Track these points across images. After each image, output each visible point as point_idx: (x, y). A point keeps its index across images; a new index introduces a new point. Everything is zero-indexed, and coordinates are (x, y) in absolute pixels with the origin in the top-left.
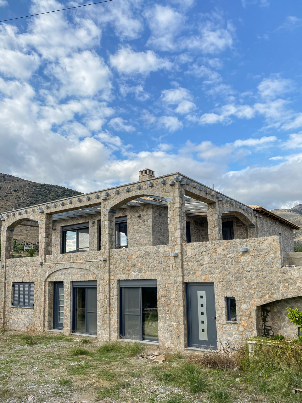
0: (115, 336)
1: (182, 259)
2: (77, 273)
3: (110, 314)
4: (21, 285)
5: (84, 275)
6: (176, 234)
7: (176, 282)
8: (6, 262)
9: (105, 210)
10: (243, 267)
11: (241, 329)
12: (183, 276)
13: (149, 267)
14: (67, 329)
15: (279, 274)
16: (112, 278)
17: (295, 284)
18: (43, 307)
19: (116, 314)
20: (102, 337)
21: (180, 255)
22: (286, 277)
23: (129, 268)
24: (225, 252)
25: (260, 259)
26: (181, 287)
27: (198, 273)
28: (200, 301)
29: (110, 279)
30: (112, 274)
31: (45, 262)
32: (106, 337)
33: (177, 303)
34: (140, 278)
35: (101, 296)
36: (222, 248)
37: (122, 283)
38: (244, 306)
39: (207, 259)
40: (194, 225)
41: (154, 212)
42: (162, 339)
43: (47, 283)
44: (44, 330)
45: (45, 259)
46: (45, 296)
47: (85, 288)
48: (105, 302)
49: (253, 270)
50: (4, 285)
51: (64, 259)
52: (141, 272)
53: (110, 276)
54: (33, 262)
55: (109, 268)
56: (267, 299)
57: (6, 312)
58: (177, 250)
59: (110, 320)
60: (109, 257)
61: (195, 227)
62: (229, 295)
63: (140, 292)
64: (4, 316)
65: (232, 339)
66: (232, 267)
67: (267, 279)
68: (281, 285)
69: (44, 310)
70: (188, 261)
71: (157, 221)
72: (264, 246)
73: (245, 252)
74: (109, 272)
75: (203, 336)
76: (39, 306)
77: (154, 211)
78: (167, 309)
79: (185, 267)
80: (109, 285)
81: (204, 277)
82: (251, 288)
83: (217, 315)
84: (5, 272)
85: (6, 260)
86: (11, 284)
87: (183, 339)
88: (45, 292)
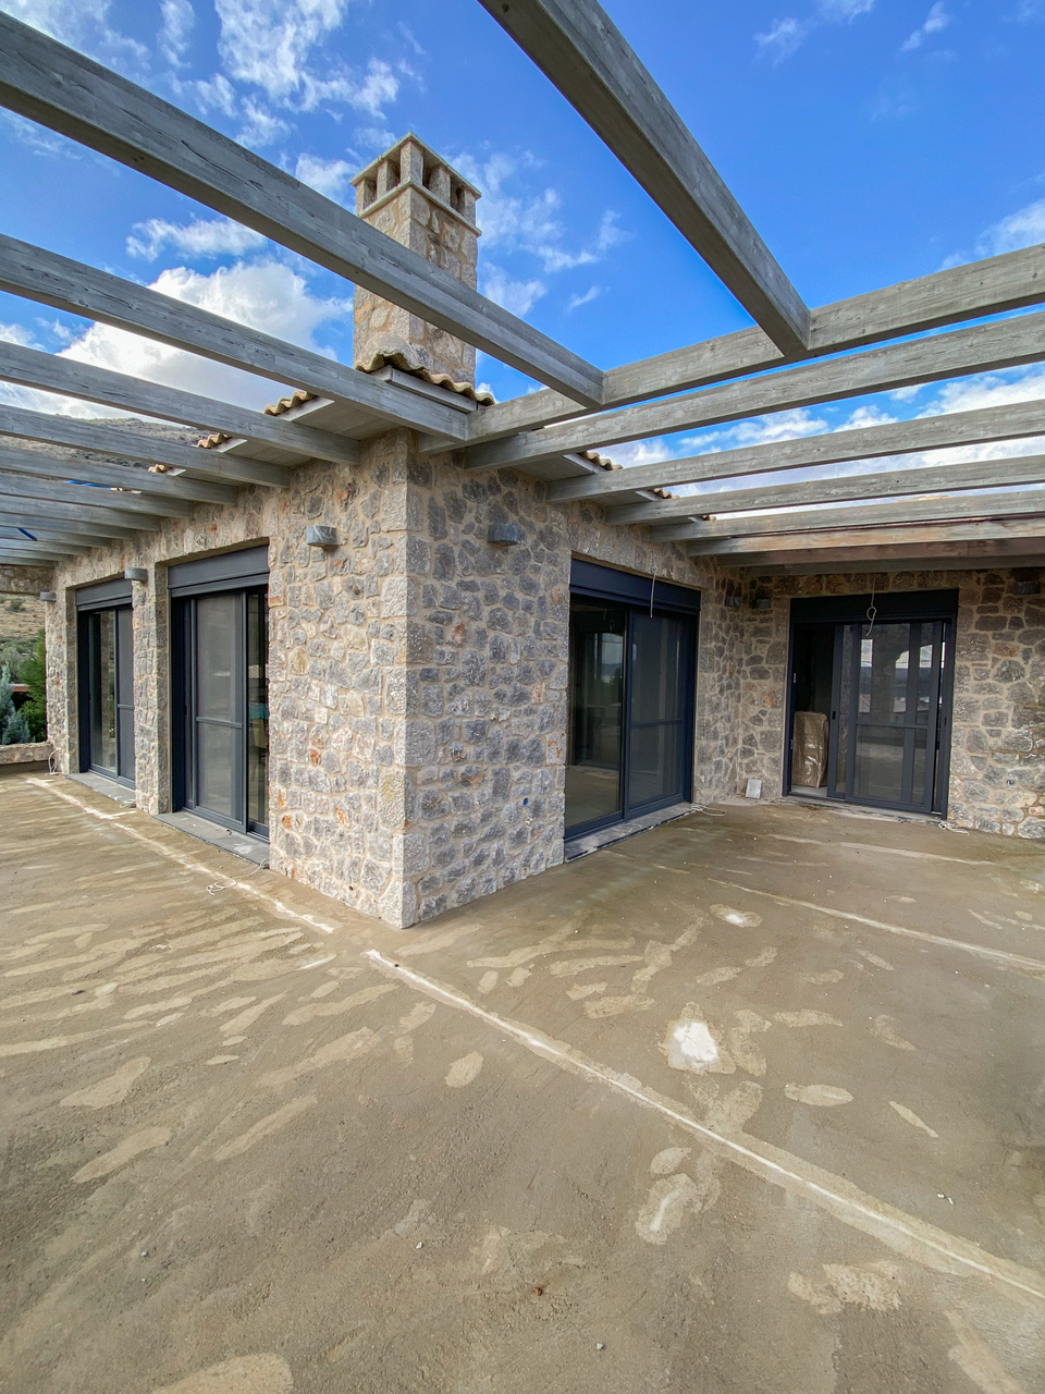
40: (722, 606)
41: (435, 512)
61: (723, 617)
71: (470, 587)
77: (440, 502)
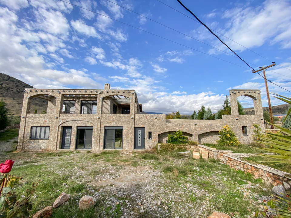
0: (101, 149)
1: (134, 119)
2: (81, 123)
3: (100, 140)
4: (38, 128)
5: (86, 124)
6: (133, 111)
7: (132, 127)
8: (26, 115)
9: (100, 98)
10: (155, 122)
11: (153, 141)
12: (134, 125)
13: (120, 121)
14: (73, 148)
15: (165, 125)
16: (102, 125)
17: (169, 128)
18: (56, 138)
19: (103, 140)
20: (95, 149)
21: (134, 118)
22: (167, 126)
23: (111, 122)
24: (150, 118)
25: (160, 120)
26: (134, 129)
27: (140, 124)
28: (139, 133)
29: (101, 126)
30: (102, 124)
31: (59, 117)
32: (97, 149)
33: (132, 134)
34: (116, 126)
35: (95, 133)
36: (148, 116)
37: (106, 127)
38: (154, 134)
39: (143, 119)
42: (124, 147)
43: (60, 127)
44: (56, 150)
45: (60, 115)
46: (58, 133)
47: (85, 129)
48: (97, 135)
49: (158, 124)
50: (24, 127)
51: (73, 116)
52: (116, 123)
53: (101, 124)
54: (50, 117)
55: (101, 122)
56: (161, 132)
57: (24, 142)
58: (133, 116)
59: (99, 142)
60: (101, 117)
62: (150, 131)
63: (114, 131)
64: (23, 144)
65: (150, 145)
66: (151, 123)
67: (161, 126)
68: (165, 128)
69: (57, 140)
70: (137, 120)
72: (161, 117)
73: (156, 118)
74: (101, 123)
75: (140, 145)
76: (53, 138)
78: (127, 136)
79: (135, 122)
80: (100, 128)
81: (142, 126)
82: (157, 129)
83: (146, 138)
84: (26, 120)
85: (26, 114)
86: (30, 127)
87: (133, 147)
88: (58, 131)
